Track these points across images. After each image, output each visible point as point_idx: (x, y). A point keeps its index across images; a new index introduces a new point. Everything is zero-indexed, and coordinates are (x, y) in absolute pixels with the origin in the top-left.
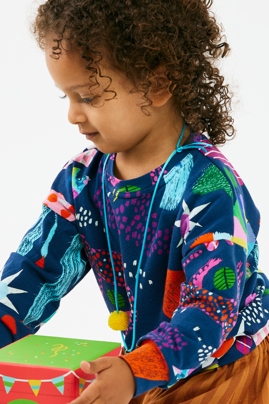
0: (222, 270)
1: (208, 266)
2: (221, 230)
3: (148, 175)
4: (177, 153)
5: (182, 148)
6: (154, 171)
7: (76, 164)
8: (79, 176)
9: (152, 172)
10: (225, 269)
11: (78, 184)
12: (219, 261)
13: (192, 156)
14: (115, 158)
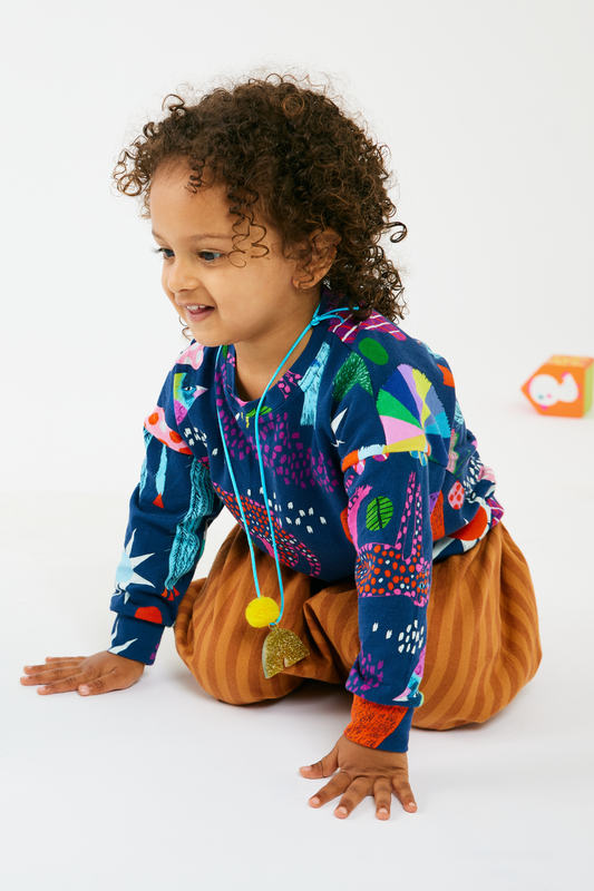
0: (374, 502)
1: (357, 497)
2: (367, 443)
3: (276, 386)
4: (313, 327)
5: (317, 319)
6: (282, 379)
7: (179, 368)
8: (186, 384)
9: (279, 382)
10: (378, 500)
11: (187, 397)
12: (368, 489)
13: (327, 346)
14: (235, 363)
